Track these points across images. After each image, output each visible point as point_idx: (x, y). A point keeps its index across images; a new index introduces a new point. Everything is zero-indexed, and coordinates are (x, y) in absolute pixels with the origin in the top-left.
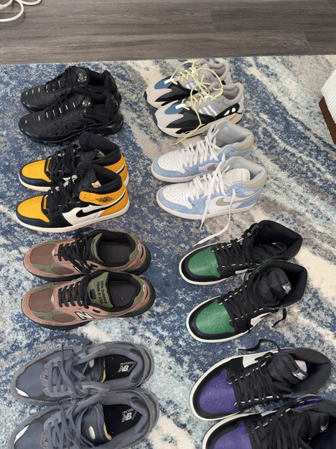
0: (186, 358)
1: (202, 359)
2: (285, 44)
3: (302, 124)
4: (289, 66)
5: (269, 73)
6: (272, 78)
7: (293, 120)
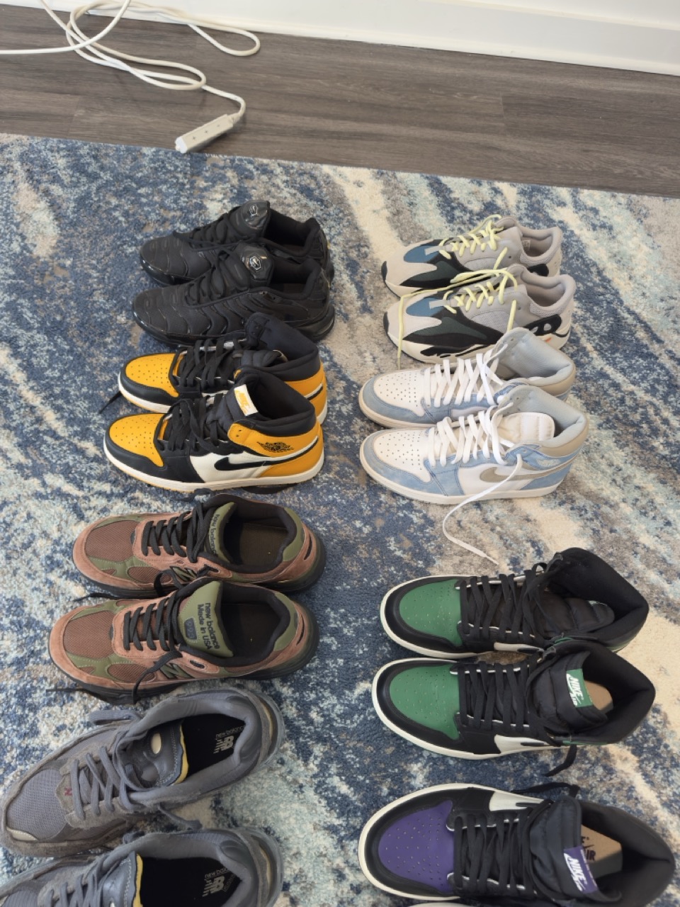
0: (318, 750)
1: (349, 756)
2: (641, 173)
3: (647, 328)
4: (640, 215)
5: (597, 223)
6: (603, 234)
7: (629, 316)
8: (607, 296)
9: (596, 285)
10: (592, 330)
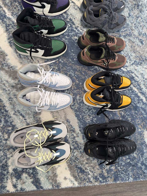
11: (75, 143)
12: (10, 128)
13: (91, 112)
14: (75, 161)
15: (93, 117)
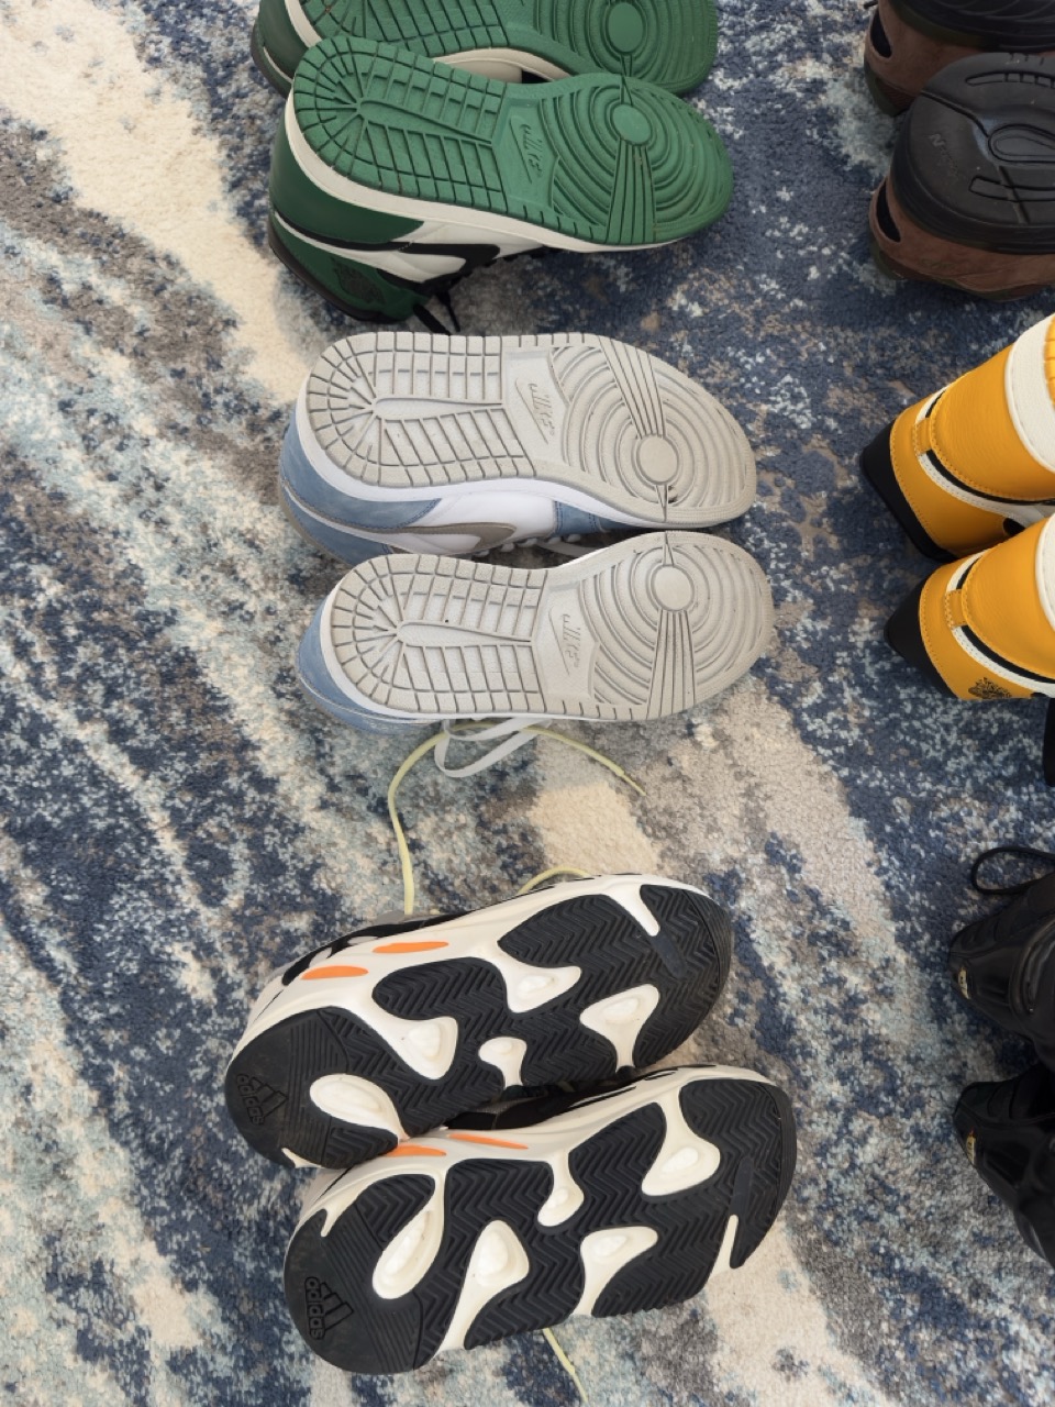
3: (14, 920)
7: (53, 953)
8: (95, 1016)
9: (121, 1053)
10: (153, 896)
11: (857, 1055)
12: (301, 923)
13: (1005, 762)
14: (869, 1218)
15: (1025, 809)
